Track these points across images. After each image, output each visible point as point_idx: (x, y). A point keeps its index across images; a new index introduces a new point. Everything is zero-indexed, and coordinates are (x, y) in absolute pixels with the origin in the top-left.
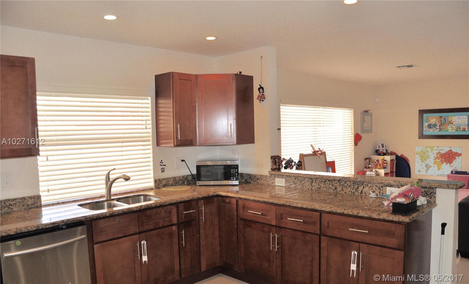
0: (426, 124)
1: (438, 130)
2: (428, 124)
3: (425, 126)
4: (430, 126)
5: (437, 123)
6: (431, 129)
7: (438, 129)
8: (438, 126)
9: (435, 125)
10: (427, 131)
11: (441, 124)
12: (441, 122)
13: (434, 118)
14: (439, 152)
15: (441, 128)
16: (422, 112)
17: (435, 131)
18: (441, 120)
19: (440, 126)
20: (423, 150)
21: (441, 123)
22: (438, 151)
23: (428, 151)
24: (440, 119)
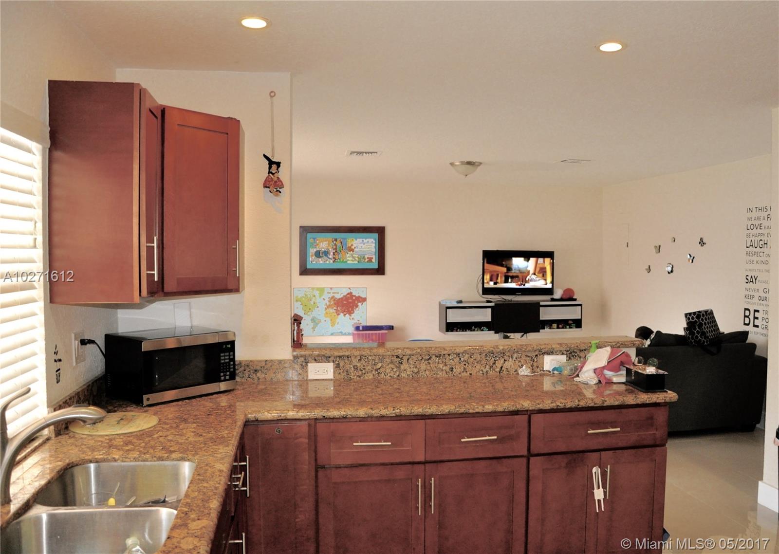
0: (312, 251)
1: (331, 261)
2: (315, 250)
3: (311, 254)
4: (318, 254)
5: (330, 249)
6: (320, 260)
7: (331, 259)
8: (332, 253)
9: (326, 253)
10: (314, 262)
11: (336, 252)
12: (336, 247)
13: (325, 241)
14: (333, 297)
15: (337, 257)
16: (305, 230)
17: (327, 262)
18: (335, 245)
19: (334, 254)
20: (307, 294)
21: (336, 249)
22: (331, 295)
23: (314, 296)
24: (335, 242)
